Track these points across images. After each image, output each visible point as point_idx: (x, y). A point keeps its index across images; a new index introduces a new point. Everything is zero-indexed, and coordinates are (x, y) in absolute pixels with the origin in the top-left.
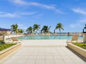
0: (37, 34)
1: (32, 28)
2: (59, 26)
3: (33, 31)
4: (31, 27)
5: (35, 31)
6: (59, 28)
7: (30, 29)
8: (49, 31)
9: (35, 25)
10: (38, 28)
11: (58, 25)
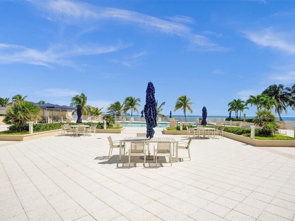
0: (132, 119)
1: (121, 104)
2: (183, 103)
3: (123, 112)
4: (118, 103)
5: (129, 111)
6: (183, 107)
7: (117, 106)
8: (161, 113)
9: (127, 99)
10: (136, 106)
11: (180, 101)
